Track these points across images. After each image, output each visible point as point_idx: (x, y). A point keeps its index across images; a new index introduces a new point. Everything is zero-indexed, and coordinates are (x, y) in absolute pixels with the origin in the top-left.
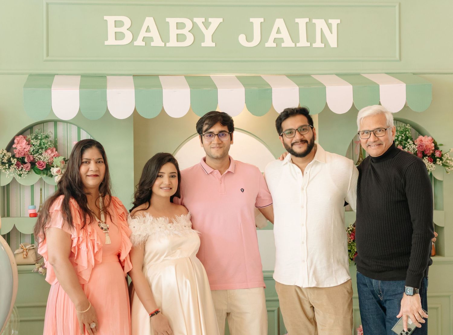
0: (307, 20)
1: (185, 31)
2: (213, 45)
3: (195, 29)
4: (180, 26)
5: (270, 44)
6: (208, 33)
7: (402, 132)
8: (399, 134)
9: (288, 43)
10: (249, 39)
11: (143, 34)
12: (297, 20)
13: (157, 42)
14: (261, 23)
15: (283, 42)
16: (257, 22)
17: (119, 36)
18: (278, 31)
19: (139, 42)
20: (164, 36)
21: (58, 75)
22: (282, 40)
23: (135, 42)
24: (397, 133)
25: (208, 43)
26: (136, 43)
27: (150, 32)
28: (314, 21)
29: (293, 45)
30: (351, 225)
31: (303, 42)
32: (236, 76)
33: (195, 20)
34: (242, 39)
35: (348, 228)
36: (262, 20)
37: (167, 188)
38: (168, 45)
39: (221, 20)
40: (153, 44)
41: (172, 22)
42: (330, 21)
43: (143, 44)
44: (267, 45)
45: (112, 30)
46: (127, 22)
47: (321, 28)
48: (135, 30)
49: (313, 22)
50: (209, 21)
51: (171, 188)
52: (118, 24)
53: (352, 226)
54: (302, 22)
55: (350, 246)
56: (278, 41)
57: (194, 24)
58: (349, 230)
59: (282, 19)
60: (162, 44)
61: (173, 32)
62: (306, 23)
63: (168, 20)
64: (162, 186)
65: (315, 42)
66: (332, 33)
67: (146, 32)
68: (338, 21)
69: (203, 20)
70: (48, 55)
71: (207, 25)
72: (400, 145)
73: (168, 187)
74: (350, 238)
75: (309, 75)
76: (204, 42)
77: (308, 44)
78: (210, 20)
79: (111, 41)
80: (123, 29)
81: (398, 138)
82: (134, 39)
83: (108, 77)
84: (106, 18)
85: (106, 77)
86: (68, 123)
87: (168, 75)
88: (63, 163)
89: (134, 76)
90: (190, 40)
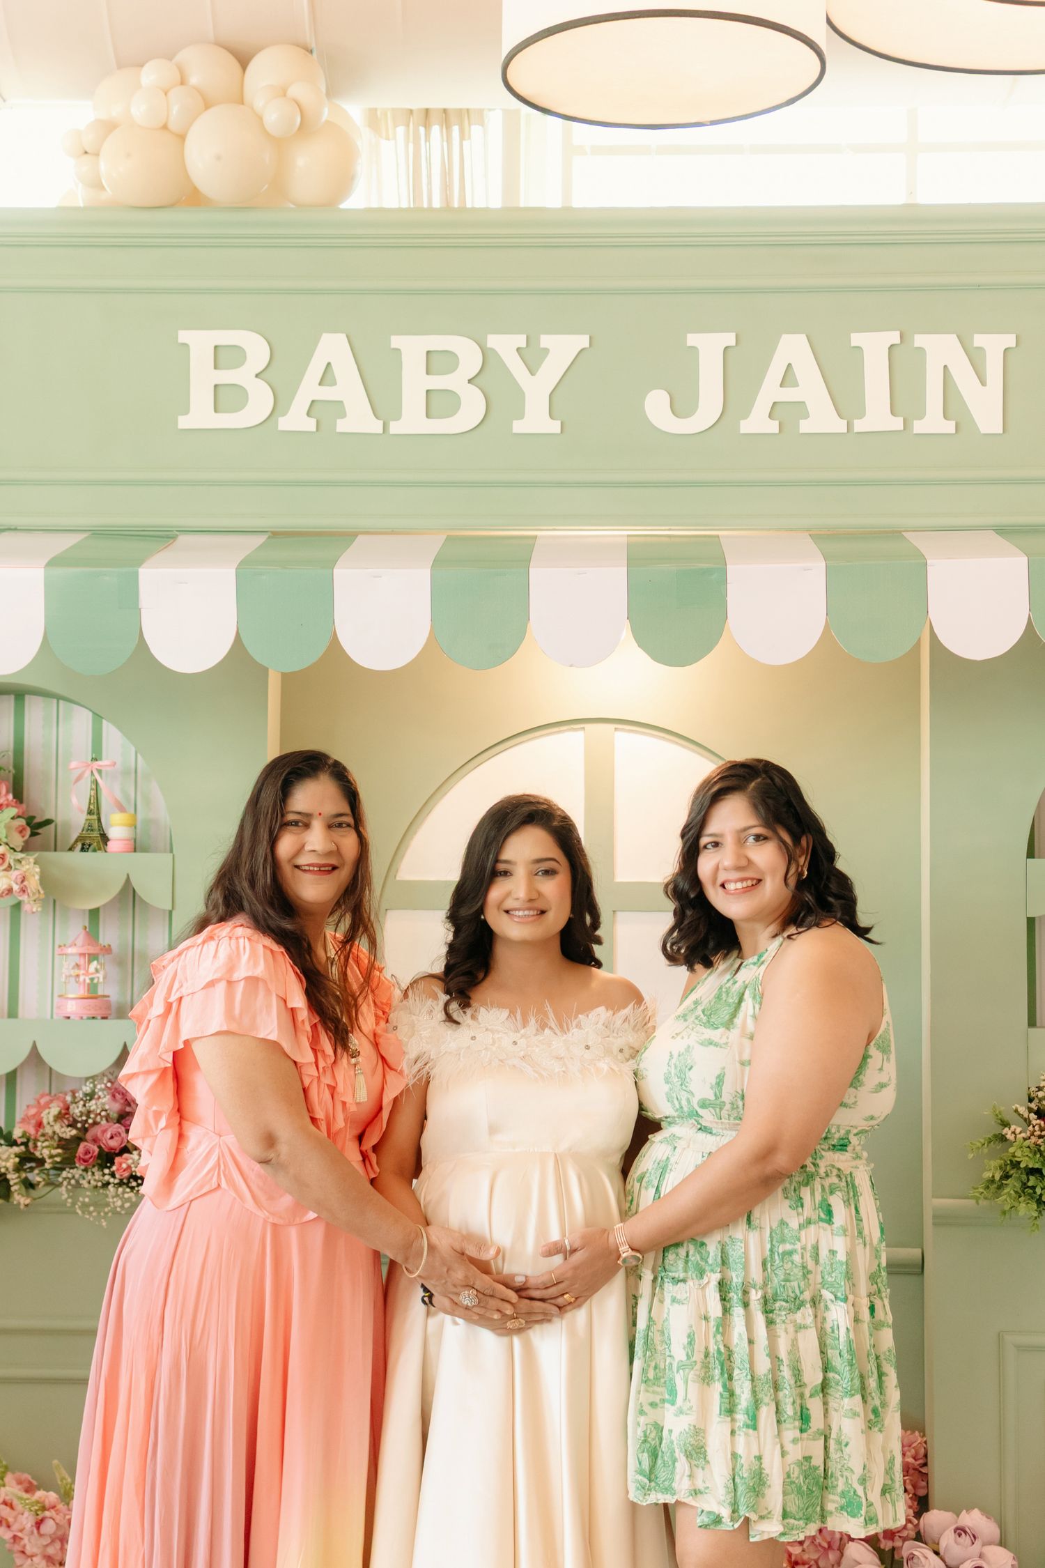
0: (894, 338)
1: (456, 381)
2: (554, 427)
3: (489, 373)
4: (436, 362)
5: (758, 422)
6: (536, 389)
9: (822, 418)
10: (682, 405)
11: (309, 389)
12: (857, 339)
13: (358, 418)
14: (726, 348)
15: (806, 416)
16: (710, 347)
17: (226, 398)
18: (788, 379)
19: (296, 420)
20: (383, 397)
21: (16, 529)
22: (799, 409)
23: (281, 419)
25: (536, 420)
26: (285, 423)
27: (334, 383)
28: (920, 340)
29: (840, 426)
31: (878, 416)
32: (628, 536)
33: (493, 341)
34: (657, 406)
37: (526, 913)
38: (395, 428)
39: (583, 341)
40: (341, 426)
41: (412, 348)
42: (979, 340)
43: (310, 425)
44: (746, 427)
45: (203, 377)
46: (257, 350)
47: (945, 367)
48: (282, 377)
49: (916, 345)
50: (542, 345)
51: (543, 912)
52: (223, 357)
54: (875, 346)
55: (1038, 1156)
56: (788, 413)
57: (487, 354)
59: (804, 336)
60: (376, 427)
61: (414, 382)
62: (889, 348)
63: (396, 341)
64: (509, 904)
65: (921, 415)
66: (983, 383)
67: (320, 384)
68: (1009, 340)
69: (521, 340)
71: (532, 357)
73: (529, 909)
74: (1040, 1126)
75: (895, 534)
76: (521, 416)
77: (897, 424)
78: (546, 341)
79: (200, 415)
80: (244, 376)
82: (279, 407)
83: (183, 539)
84: (184, 336)
85: (174, 538)
86: (59, 698)
87: (393, 532)
88: (21, 832)
89: (275, 534)
90: (472, 409)
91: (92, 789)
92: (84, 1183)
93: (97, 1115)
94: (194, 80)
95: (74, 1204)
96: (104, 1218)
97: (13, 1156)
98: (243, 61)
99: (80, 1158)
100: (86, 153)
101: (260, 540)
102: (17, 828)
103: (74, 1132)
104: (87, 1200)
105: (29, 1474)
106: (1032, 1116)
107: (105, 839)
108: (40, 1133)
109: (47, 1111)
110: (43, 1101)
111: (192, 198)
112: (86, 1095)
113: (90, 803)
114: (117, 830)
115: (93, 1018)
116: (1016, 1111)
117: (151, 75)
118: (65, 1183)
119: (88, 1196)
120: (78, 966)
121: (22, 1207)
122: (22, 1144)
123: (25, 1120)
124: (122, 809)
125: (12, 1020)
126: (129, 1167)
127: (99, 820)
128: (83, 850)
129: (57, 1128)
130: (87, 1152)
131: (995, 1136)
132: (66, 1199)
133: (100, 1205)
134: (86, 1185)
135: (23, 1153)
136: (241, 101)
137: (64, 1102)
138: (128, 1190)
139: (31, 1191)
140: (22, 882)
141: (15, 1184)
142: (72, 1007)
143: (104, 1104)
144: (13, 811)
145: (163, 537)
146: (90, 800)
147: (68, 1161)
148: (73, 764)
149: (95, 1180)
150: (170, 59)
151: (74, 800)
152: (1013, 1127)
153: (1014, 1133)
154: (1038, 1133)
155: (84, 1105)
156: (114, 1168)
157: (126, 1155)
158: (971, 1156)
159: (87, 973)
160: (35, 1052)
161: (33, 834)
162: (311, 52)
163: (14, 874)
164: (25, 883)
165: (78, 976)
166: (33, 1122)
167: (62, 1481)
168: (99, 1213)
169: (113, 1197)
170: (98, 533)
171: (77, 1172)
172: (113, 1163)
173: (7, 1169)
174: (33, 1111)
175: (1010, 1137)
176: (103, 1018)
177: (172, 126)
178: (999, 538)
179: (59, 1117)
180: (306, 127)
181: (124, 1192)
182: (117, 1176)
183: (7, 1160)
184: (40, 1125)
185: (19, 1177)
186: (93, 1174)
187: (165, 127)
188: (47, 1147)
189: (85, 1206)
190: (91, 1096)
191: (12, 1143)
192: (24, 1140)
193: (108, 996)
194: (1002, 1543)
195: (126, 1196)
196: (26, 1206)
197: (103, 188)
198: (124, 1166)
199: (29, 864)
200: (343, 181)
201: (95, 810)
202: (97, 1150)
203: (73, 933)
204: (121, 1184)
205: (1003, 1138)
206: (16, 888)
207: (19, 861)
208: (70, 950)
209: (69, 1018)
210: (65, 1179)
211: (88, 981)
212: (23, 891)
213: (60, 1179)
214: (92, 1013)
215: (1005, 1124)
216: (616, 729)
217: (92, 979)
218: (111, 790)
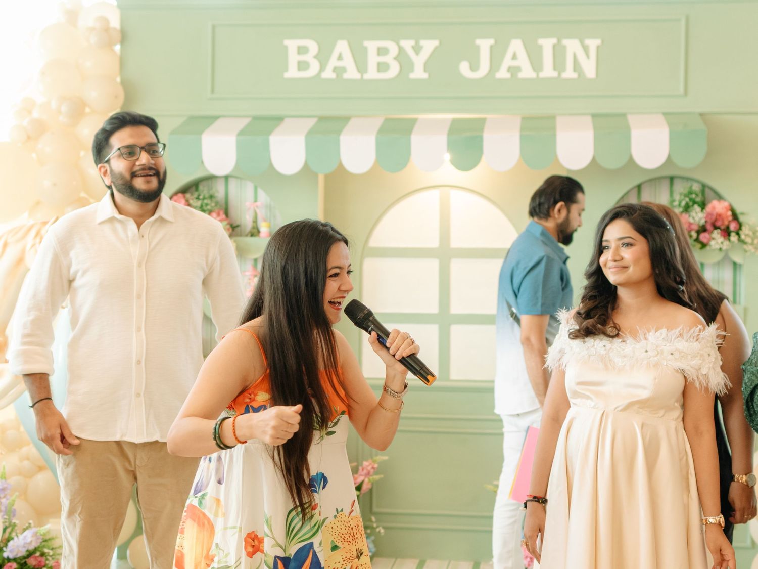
0: (554, 41)
1: (389, 59)
3: (401, 56)
4: (382, 51)
5: (503, 74)
6: (419, 61)
7: (686, 196)
8: (682, 197)
9: (527, 72)
10: (474, 67)
11: (333, 62)
12: (540, 41)
13: (352, 73)
14: (491, 45)
15: (521, 71)
16: (485, 45)
17: (303, 66)
18: (514, 57)
19: (328, 74)
20: (361, 65)
22: (519, 69)
23: (323, 74)
25: (419, 73)
27: (342, 60)
28: (565, 42)
29: (534, 75)
31: (548, 71)
32: (453, 118)
33: (403, 43)
34: (464, 68)
36: (492, 42)
38: (366, 77)
39: (437, 43)
40: (345, 76)
41: (372, 46)
42: (587, 42)
43: (334, 76)
44: (498, 76)
45: (293, 58)
46: (313, 47)
47: (574, 52)
48: (323, 58)
49: (563, 44)
50: (421, 44)
52: (302, 50)
54: (547, 44)
56: (514, 70)
57: (401, 49)
60: (359, 76)
61: (373, 60)
62: (553, 45)
63: (366, 43)
65: (564, 71)
66: (589, 59)
67: (337, 60)
68: (598, 42)
69: (413, 42)
70: (213, 91)
71: (417, 49)
72: (687, 213)
75: (553, 117)
76: (413, 72)
77: (555, 74)
78: (423, 43)
79: (293, 72)
80: (308, 57)
81: (680, 203)
82: (322, 69)
83: (287, 120)
84: (286, 42)
85: (285, 119)
86: (242, 178)
89: (321, 118)
90: (394, 69)
91: (254, 213)
101: (315, 120)
107: (259, 232)
113: (254, 219)
114: (264, 229)
120: (250, 279)
124: (265, 220)
127: (257, 225)
128: (251, 236)
144: (226, 222)
145: (279, 119)
146: (253, 217)
148: (247, 204)
151: (248, 217)
161: (233, 230)
165: (250, 282)
170: (256, 118)
201: (255, 221)
203: (249, 266)
208: (247, 273)
216: (451, 189)
218: (261, 214)
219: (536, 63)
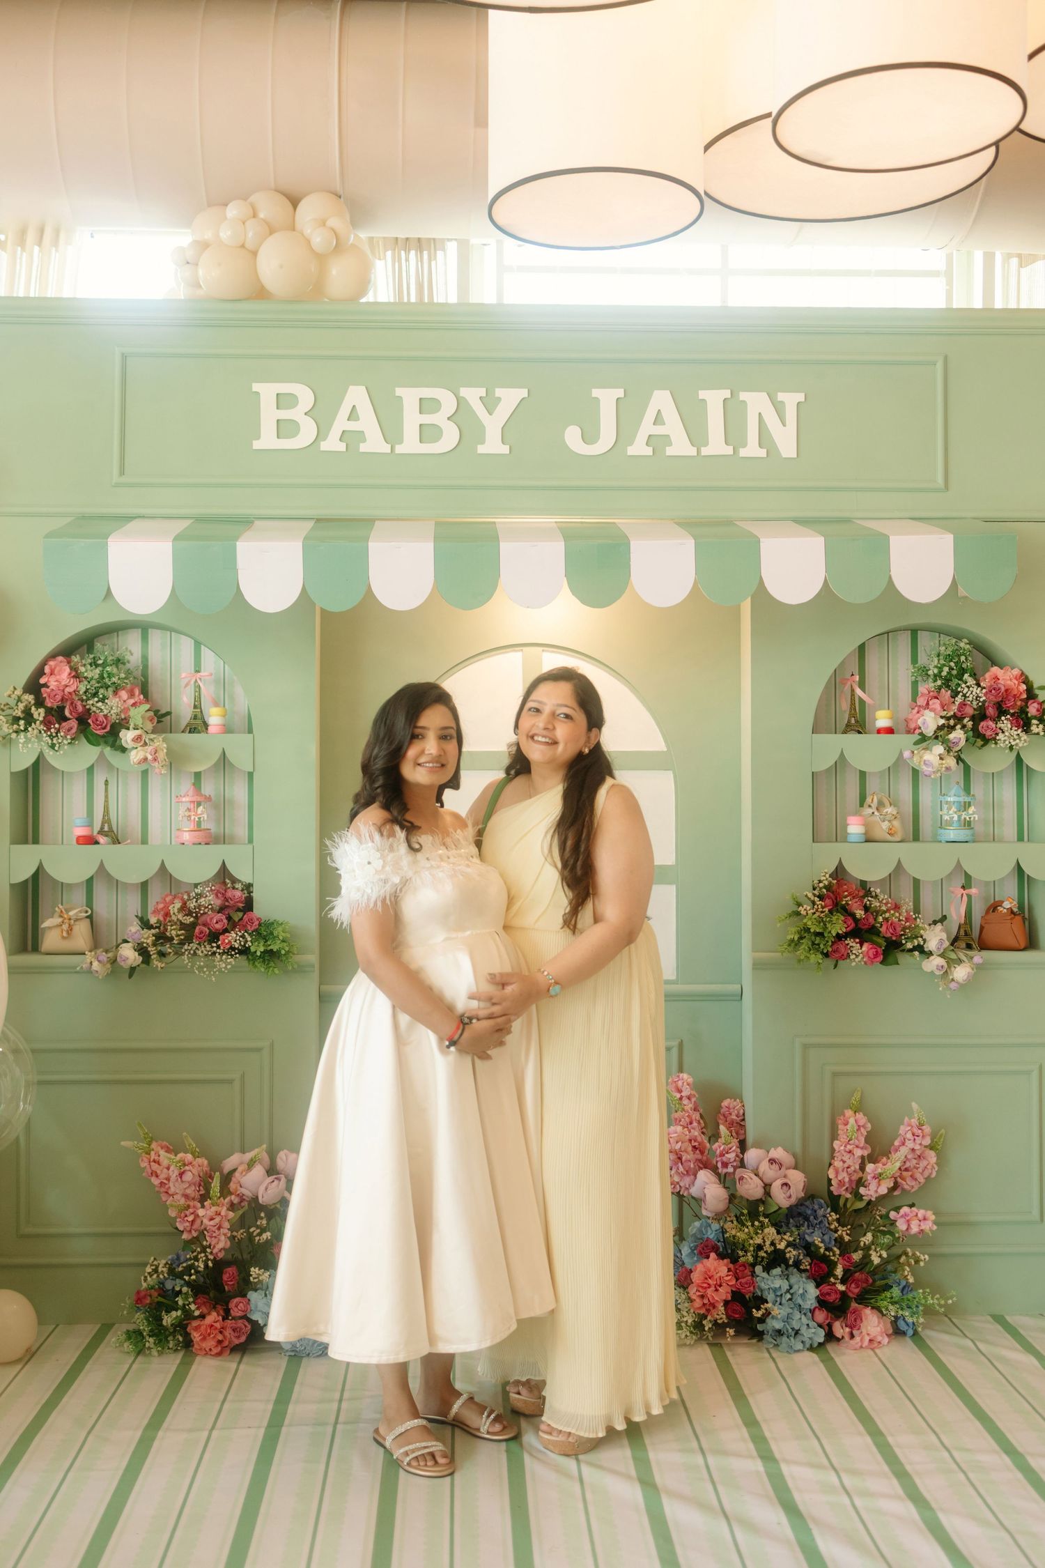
0: (727, 394)
1: (439, 419)
2: (505, 450)
3: (461, 413)
4: (426, 406)
5: (639, 448)
6: (493, 424)
7: (949, 658)
8: (942, 662)
9: (681, 446)
10: (589, 437)
11: (341, 423)
12: (703, 394)
13: (375, 443)
14: (618, 399)
15: (670, 444)
16: (607, 398)
17: (285, 428)
18: (658, 420)
19: (332, 443)
20: (391, 429)
21: (144, 517)
22: (666, 440)
23: (322, 443)
24: (939, 660)
25: (493, 445)
26: (324, 446)
27: (357, 419)
28: (743, 396)
29: (692, 451)
30: (826, 873)
31: (716, 445)
32: (556, 522)
33: (464, 392)
34: (572, 437)
35: (820, 881)
36: (620, 393)
37: (434, 765)
38: (399, 449)
39: (524, 393)
40: (363, 448)
41: (410, 396)
42: (781, 396)
43: (341, 447)
44: (632, 451)
45: (269, 415)
46: (306, 397)
47: (760, 413)
48: (322, 415)
49: (741, 399)
50: (497, 395)
51: (443, 765)
52: (283, 401)
53: (827, 876)
54: (714, 399)
55: (822, 924)
56: (659, 442)
57: (460, 401)
58: (821, 885)
59: (668, 392)
60: (387, 449)
61: (412, 419)
62: (724, 401)
63: (399, 391)
64: (422, 760)
65: (745, 445)
66: (784, 425)
67: (348, 420)
68: (800, 397)
69: (482, 392)
70: (122, 473)
71: (490, 403)
72: (947, 689)
73: (436, 762)
74: (821, 905)
75: (729, 522)
76: (483, 442)
77: (729, 450)
78: (499, 392)
79: (267, 440)
80: (297, 414)
81: (940, 672)
82: (321, 435)
83: (257, 523)
84: (256, 387)
85: (252, 522)
86: (171, 630)
87: (398, 519)
88: (151, 720)
89: (318, 520)
90: (450, 438)
91: (196, 692)
92: (199, 952)
93: (206, 908)
94: (262, 215)
95: (192, 967)
96: (213, 975)
97: (151, 936)
98: (295, 202)
99: (197, 937)
100: (188, 263)
101: (310, 524)
102: (148, 718)
103: (192, 919)
104: (202, 964)
105: (167, 1142)
106: (816, 899)
107: (206, 725)
108: (167, 920)
109: (173, 905)
110: (168, 899)
111: (260, 293)
112: (197, 894)
113: (195, 701)
114: (214, 718)
115: (200, 844)
116: (806, 896)
117: (233, 211)
118: (187, 953)
119: (202, 961)
120: (189, 810)
121: (159, 969)
122: (156, 927)
123: (156, 912)
124: (216, 704)
125: (145, 846)
126: (230, 942)
127: (201, 712)
128: (190, 732)
129: (180, 916)
130: (201, 932)
131: (793, 912)
132: (187, 963)
133: (211, 967)
134: (201, 954)
135: (158, 933)
136: (294, 229)
137: (182, 899)
138: (229, 957)
139: (163, 959)
140: (155, 753)
141: (154, 954)
142: (186, 837)
143: (209, 900)
144: (147, 706)
145: (245, 522)
146: (195, 699)
147: (188, 939)
148: (183, 675)
149: (206, 950)
150: (245, 199)
151: (185, 699)
152: (805, 906)
153: (805, 910)
154: (821, 910)
155: (196, 902)
156: (220, 943)
157: (227, 934)
158: (779, 925)
159: (196, 814)
160: (163, 867)
161: (159, 722)
162: (340, 197)
163: (149, 748)
164: (157, 754)
165: (190, 816)
166: (162, 913)
167: (189, 1146)
168: (210, 972)
169: (219, 962)
170: (200, 519)
171: (194, 946)
172: (218, 940)
173: (148, 944)
174: (161, 906)
175: (803, 912)
176: (206, 844)
177: (247, 245)
178: (797, 525)
179: (182, 909)
180: (339, 247)
181: (226, 959)
182: (222, 948)
183: (147, 938)
184: (167, 914)
185: (156, 949)
186: (205, 947)
187: (243, 246)
188: (174, 929)
189: (200, 968)
190: (199, 896)
191: (150, 927)
192: (158, 925)
193: (210, 830)
194: (796, 1168)
195: (228, 961)
196: (162, 968)
197: (201, 286)
198: (227, 941)
199: (159, 742)
200: (363, 283)
201: (198, 705)
202: (208, 931)
203: (186, 786)
204: (224, 953)
205: (798, 914)
206: (150, 757)
207: (152, 740)
208: (184, 799)
209: (183, 844)
210: (186, 950)
211: (197, 819)
212: (155, 760)
213: (183, 950)
214: (199, 841)
215: (799, 905)
216: (543, 651)
217: (199, 818)
218: (207, 692)
219: (696, 431)
